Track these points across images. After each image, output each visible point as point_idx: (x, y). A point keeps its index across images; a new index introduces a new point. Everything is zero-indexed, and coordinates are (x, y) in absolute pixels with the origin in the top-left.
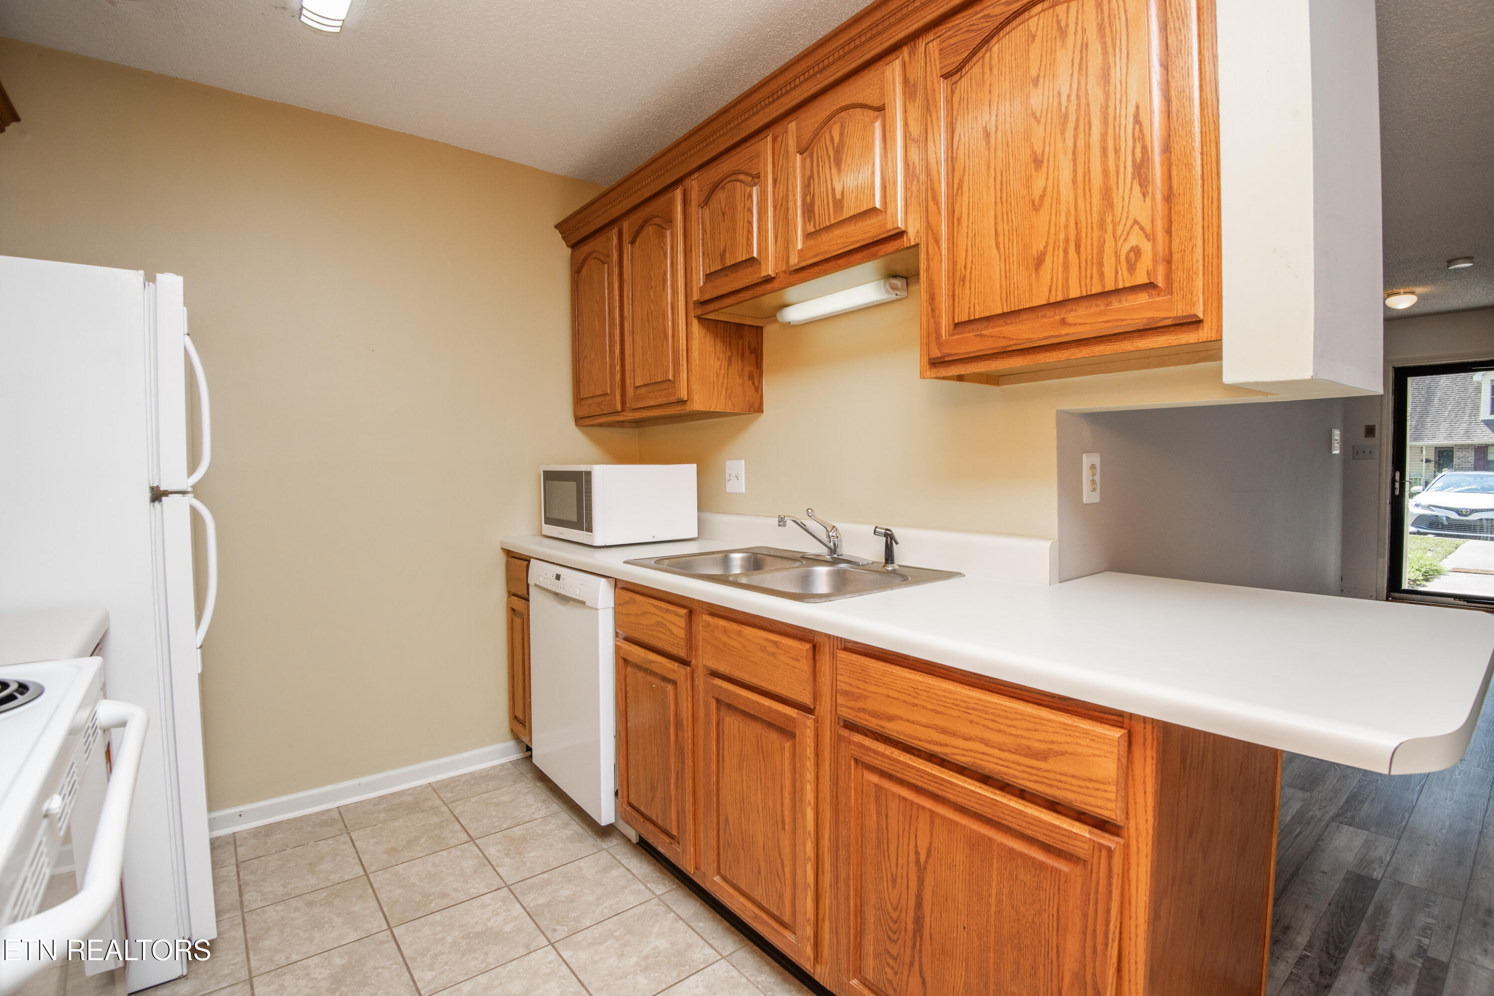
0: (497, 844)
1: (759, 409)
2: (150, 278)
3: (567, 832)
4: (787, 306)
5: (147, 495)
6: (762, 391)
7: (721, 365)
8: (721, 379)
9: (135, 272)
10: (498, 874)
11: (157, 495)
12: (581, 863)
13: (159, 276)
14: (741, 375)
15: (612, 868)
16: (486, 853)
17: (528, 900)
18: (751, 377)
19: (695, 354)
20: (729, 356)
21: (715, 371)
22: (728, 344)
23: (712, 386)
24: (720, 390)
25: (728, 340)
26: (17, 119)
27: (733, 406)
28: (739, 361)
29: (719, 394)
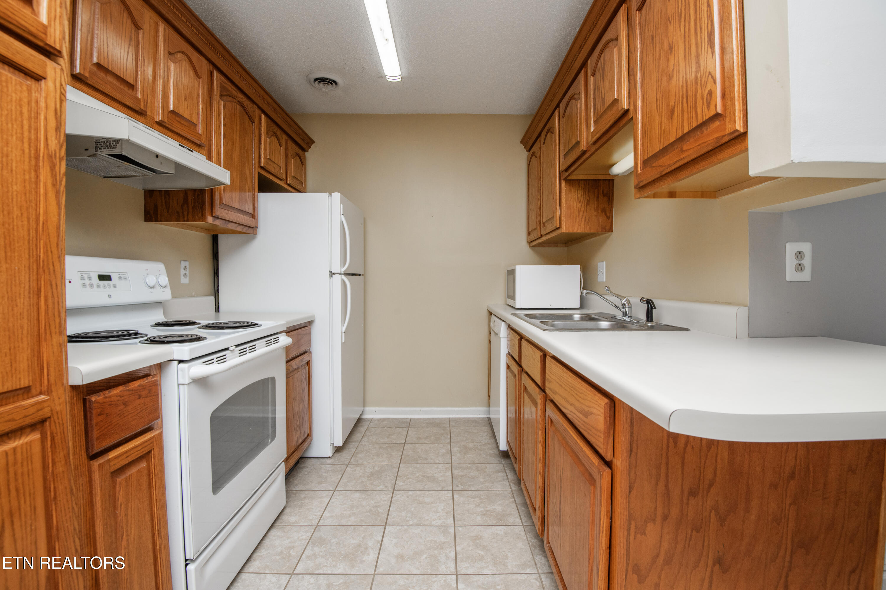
0: (459, 447)
1: (611, 230)
2: (330, 194)
3: (492, 452)
4: (613, 165)
5: (328, 273)
6: (612, 219)
7: (582, 206)
8: (581, 213)
9: (325, 193)
10: (451, 459)
11: (332, 274)
12: (488, 466)
13: (332, 194)
14: (596, 210)
15: (500, 472)
16: (452, 449)
17: (456, 472)
18: (604, 211)
19: (563, 200)
20: (588, 200)
21: (577, 209)
22: (587, 193)
23: (575, 218)
24: (580, 220)
25: (587, 190)
26: (314, 142)
27: (590, 229)
28: (595, 202)
29: (580, 222)
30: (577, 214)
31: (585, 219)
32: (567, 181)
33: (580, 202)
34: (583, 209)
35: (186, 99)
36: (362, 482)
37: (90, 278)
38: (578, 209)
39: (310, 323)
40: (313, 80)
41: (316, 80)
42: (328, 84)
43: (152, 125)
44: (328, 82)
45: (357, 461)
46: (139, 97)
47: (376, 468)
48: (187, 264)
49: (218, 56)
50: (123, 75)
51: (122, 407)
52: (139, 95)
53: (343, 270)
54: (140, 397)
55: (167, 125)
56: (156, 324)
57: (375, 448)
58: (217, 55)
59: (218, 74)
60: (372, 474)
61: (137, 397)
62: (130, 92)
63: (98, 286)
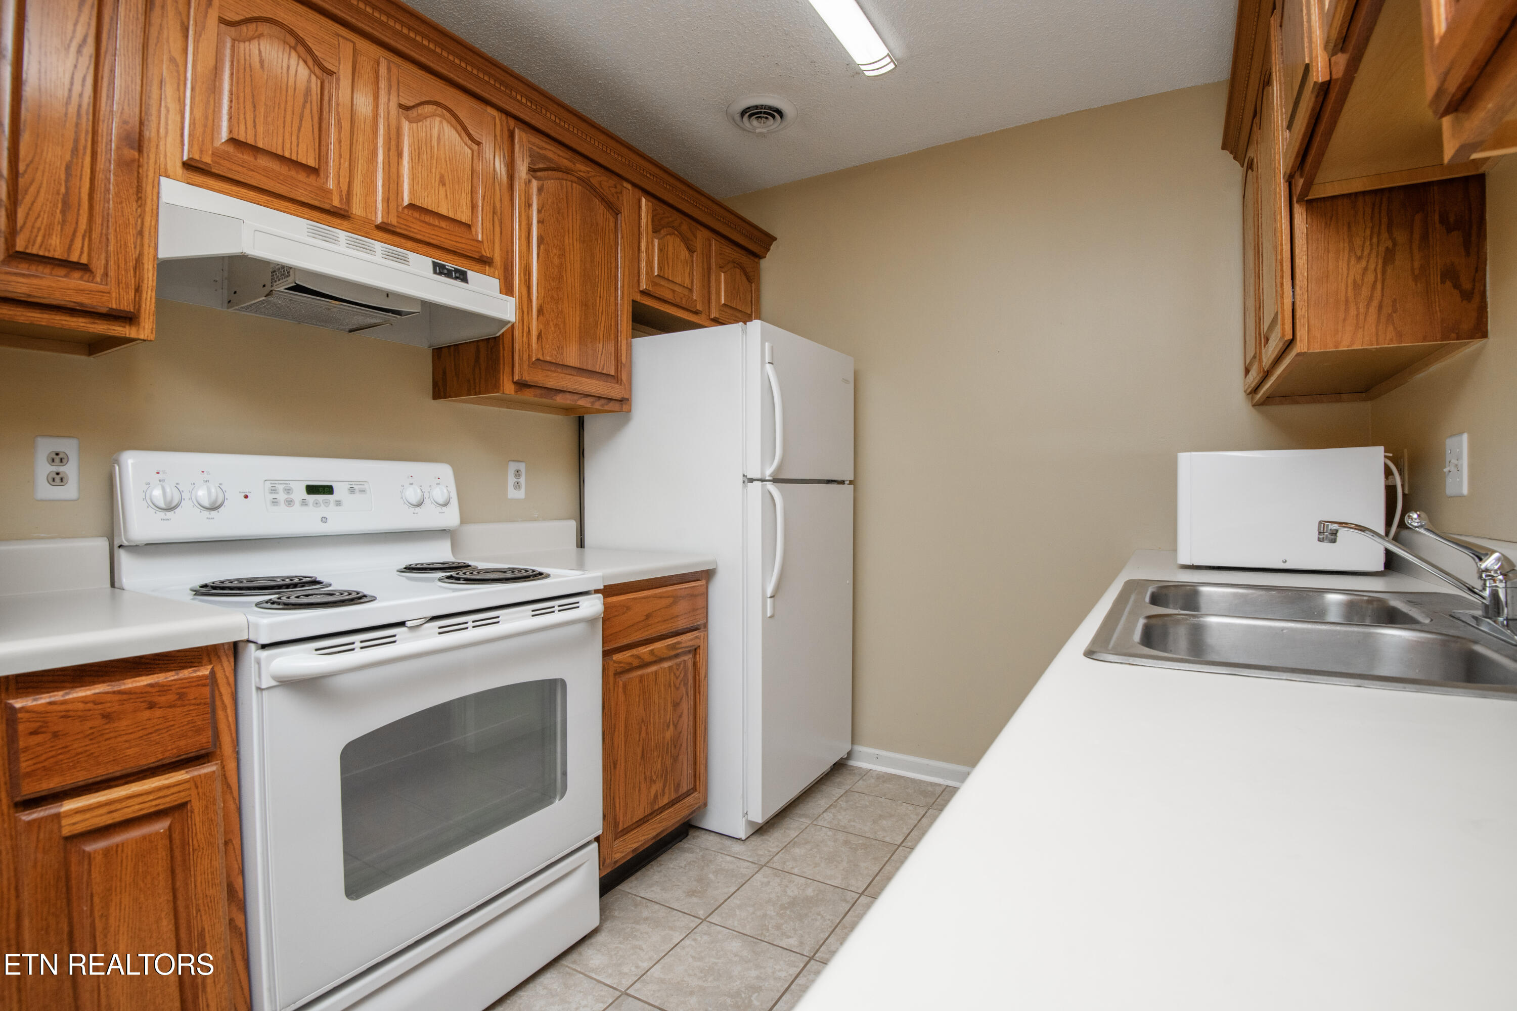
2: (745, 325)
5: (741, 479)
7: (1366, 269)
8: (1366, 291)
9: (737, 324)
11: (747, 481)
13: (749, 324)
14: (1421, 275)
18: (1452, 275)
19: (1300, 262)
20: (1387, 248)
21: (1350, 281)
22: (1384, 226)
23: (1343, 307)
24: (1362, 310)
25: (1385, 220)
26: (775, 239)
27: (1400, 336)
28: (1416, 251)
29: (1362, 317)
30: (1350, 293)
31: (1380, 307)
32: (1312, 205)
33: (1359, 259)
34: (1370, 277)
35: (442, 182)
36: (765, 915)
37: (288, 491)
38: (1354, 280)
39: (707, 575)
40: (737, 117)
41: (743, 113)
42: (767, 118)
43: (366, 233)
44: (765, 113)
45: (784, 863)
46: (331, 187)
47: (810, 892)
48: (522, 467)
49: (518, 101)
50: (291, 154)
51: (99, 722)
52: (331, 185)
53: (768, 472)
54: (152, 706)
55: (398, 230)
56: (405, 568)
57: (836, 841)
58: (515, 99)
59: (524, 135)
60: (793, 903)
61: (145, 705)
62: (312, 179)
63: (304, 503)
